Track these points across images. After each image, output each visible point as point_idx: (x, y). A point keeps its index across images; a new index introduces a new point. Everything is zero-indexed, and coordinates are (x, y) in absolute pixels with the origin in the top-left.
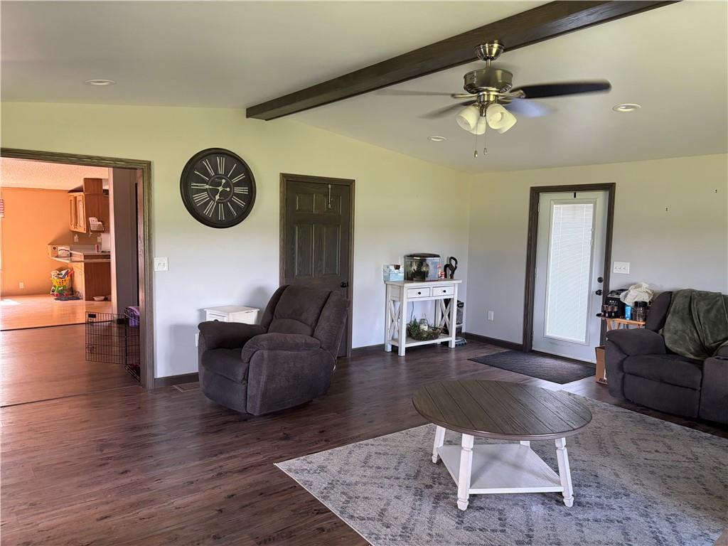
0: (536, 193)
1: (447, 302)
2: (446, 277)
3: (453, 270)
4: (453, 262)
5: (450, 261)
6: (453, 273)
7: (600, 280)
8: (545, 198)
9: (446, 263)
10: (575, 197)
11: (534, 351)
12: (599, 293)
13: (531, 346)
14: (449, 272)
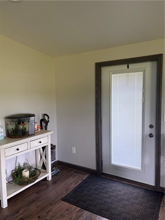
0: (99, 66)
1: (44, 148)
2: (42, 128)
3: (47, 123)
4: (46, 118)
5: (44, 117)
6: (47, 125)
7: (151, 127)
8: (105, 70)
9: (41, 118)
10: (128, 68)
11: (104, 173)
12: (151, 136)
13: (102, 170)
14: (44, 124)
